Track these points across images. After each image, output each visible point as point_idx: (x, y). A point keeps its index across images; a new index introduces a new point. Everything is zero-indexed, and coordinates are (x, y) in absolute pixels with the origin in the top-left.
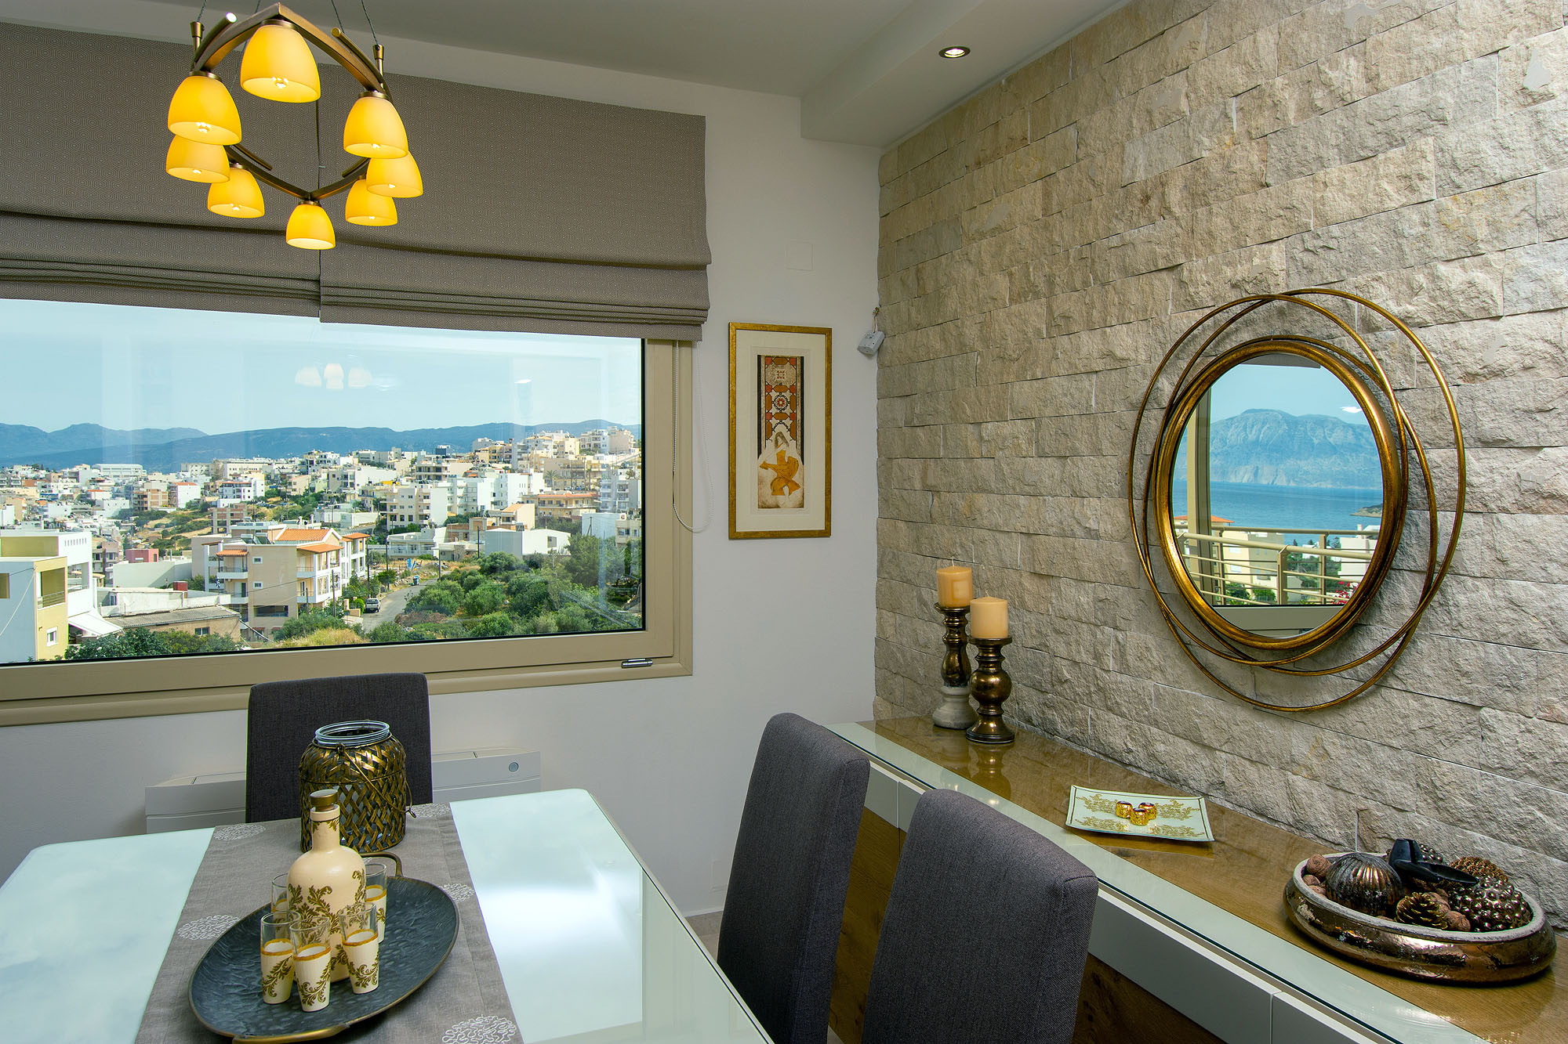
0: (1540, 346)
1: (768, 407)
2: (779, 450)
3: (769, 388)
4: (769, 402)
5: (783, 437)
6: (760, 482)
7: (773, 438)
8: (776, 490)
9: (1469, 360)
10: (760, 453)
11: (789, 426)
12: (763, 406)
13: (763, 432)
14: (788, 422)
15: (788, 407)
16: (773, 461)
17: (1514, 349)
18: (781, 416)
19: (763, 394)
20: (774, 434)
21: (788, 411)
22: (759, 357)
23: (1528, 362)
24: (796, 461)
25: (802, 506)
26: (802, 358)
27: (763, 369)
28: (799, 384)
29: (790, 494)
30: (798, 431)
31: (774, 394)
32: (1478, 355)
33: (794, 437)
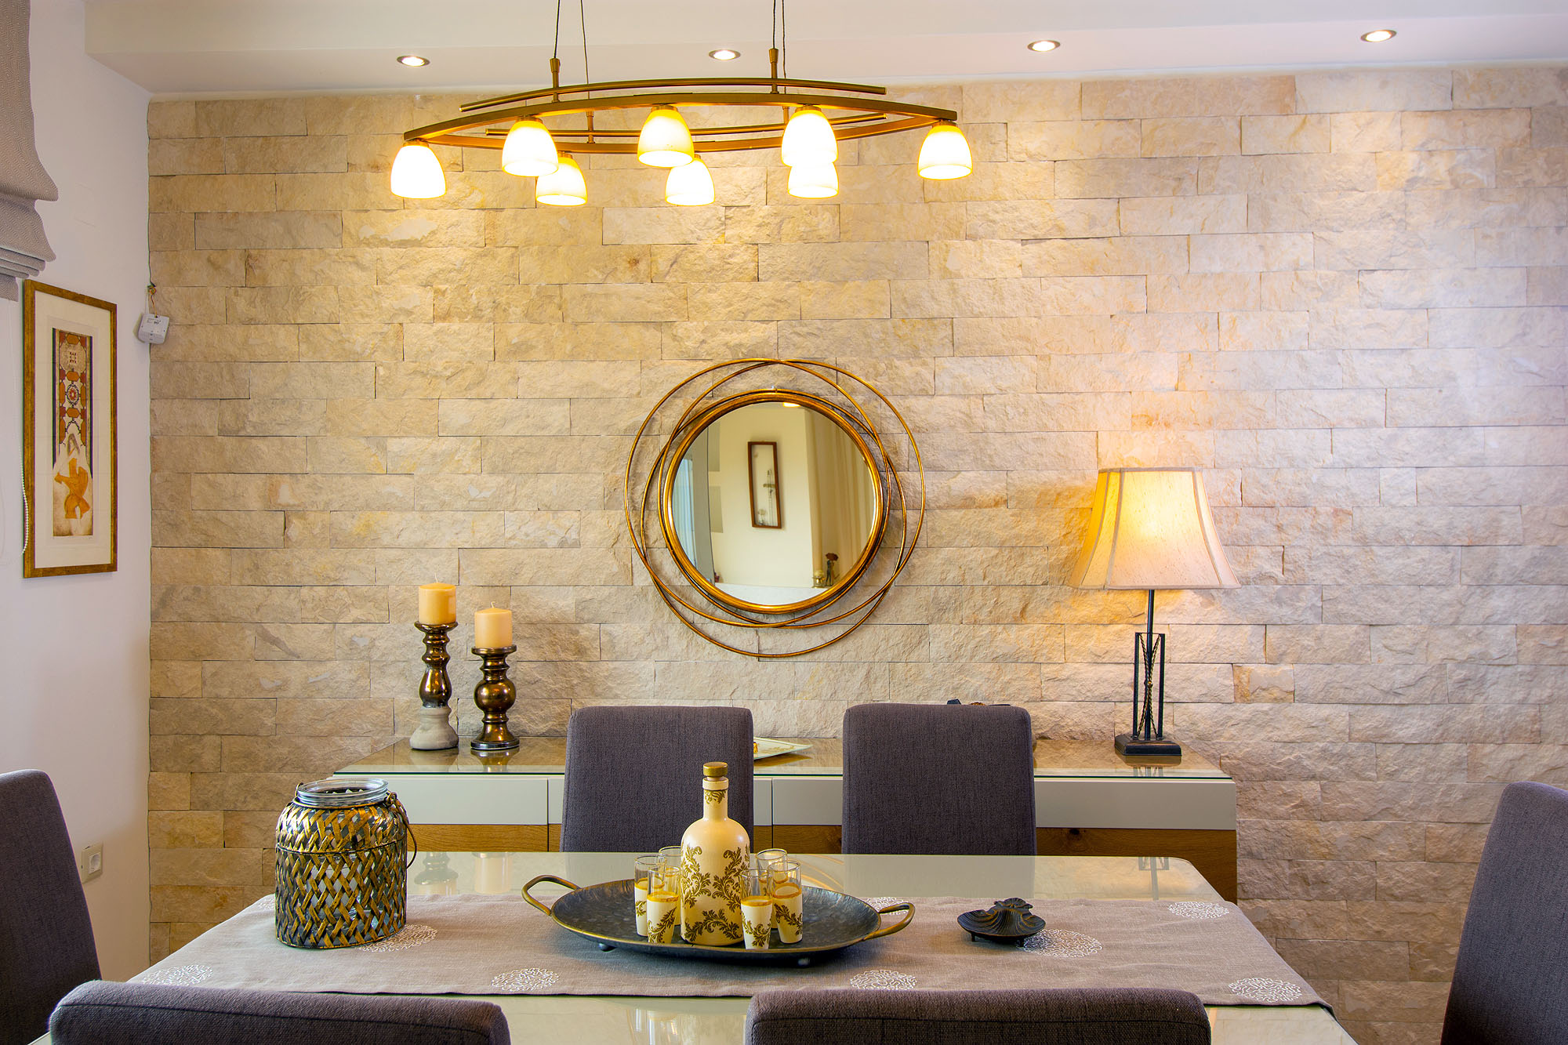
0: (958, 415)
1: (62, 400)
2: (71, 457)
3: (62, 377)
4: (63, 393)
5: (75, 441)
6: (56, 499)
7: (66, 441)
8: (70, 513)
9: (917, 419)
10: (54, 461)
11: (80, 426)
12: (57, 397)
13: (58, 433)
14: (79, 420)
15: (79, 402)
16: (66, 473)
17: (944, 415)
18: (73, 413)
19: (57, 382)
20: (67, 435)
21: (79, 406)
22: (54, 330)
23: (952, 423)
24: (85, 473)
25: (91, 533)
26: (91, 338)
27: (57, 348)
28: (88, 373)
29: (81, 516)
30: (87, 432)
31: (67, 382)
32: (923, 417)
33: (85, 444)
